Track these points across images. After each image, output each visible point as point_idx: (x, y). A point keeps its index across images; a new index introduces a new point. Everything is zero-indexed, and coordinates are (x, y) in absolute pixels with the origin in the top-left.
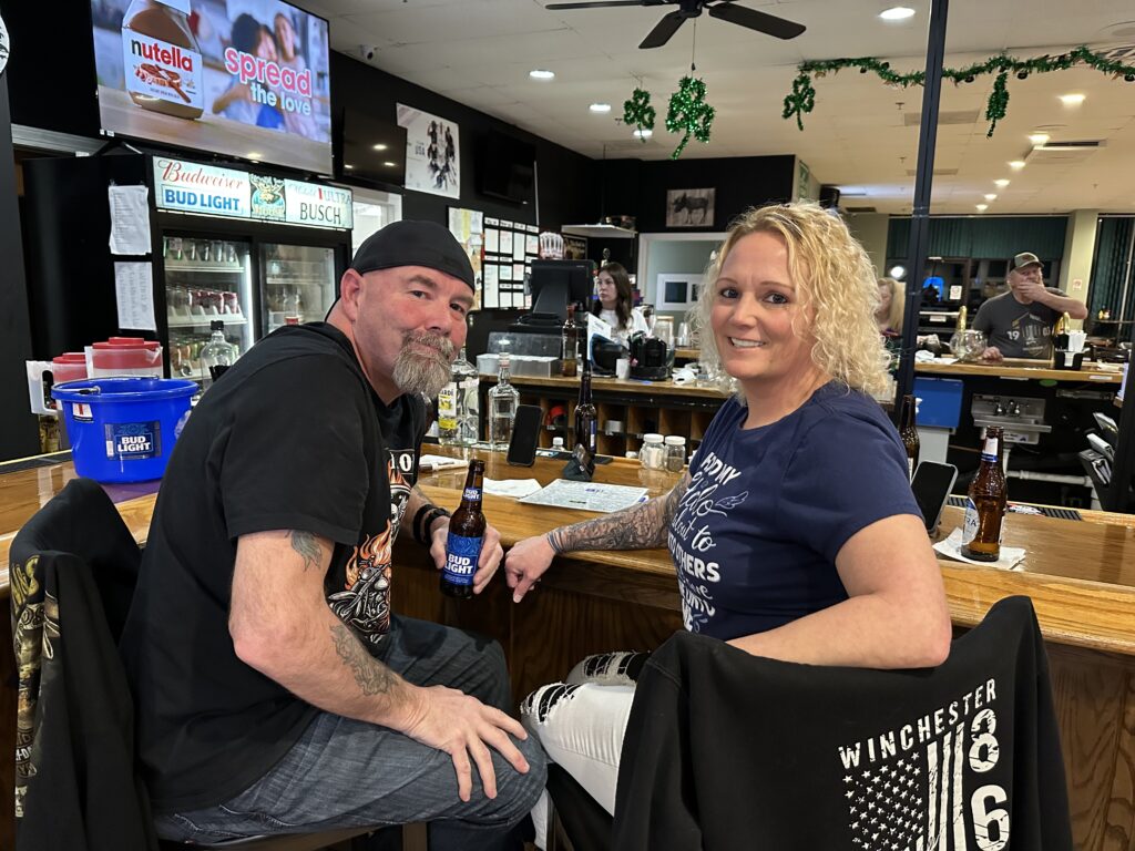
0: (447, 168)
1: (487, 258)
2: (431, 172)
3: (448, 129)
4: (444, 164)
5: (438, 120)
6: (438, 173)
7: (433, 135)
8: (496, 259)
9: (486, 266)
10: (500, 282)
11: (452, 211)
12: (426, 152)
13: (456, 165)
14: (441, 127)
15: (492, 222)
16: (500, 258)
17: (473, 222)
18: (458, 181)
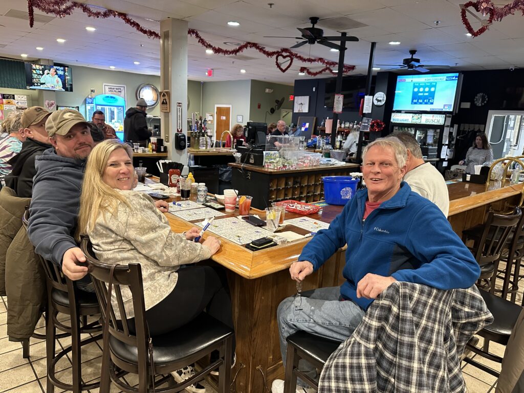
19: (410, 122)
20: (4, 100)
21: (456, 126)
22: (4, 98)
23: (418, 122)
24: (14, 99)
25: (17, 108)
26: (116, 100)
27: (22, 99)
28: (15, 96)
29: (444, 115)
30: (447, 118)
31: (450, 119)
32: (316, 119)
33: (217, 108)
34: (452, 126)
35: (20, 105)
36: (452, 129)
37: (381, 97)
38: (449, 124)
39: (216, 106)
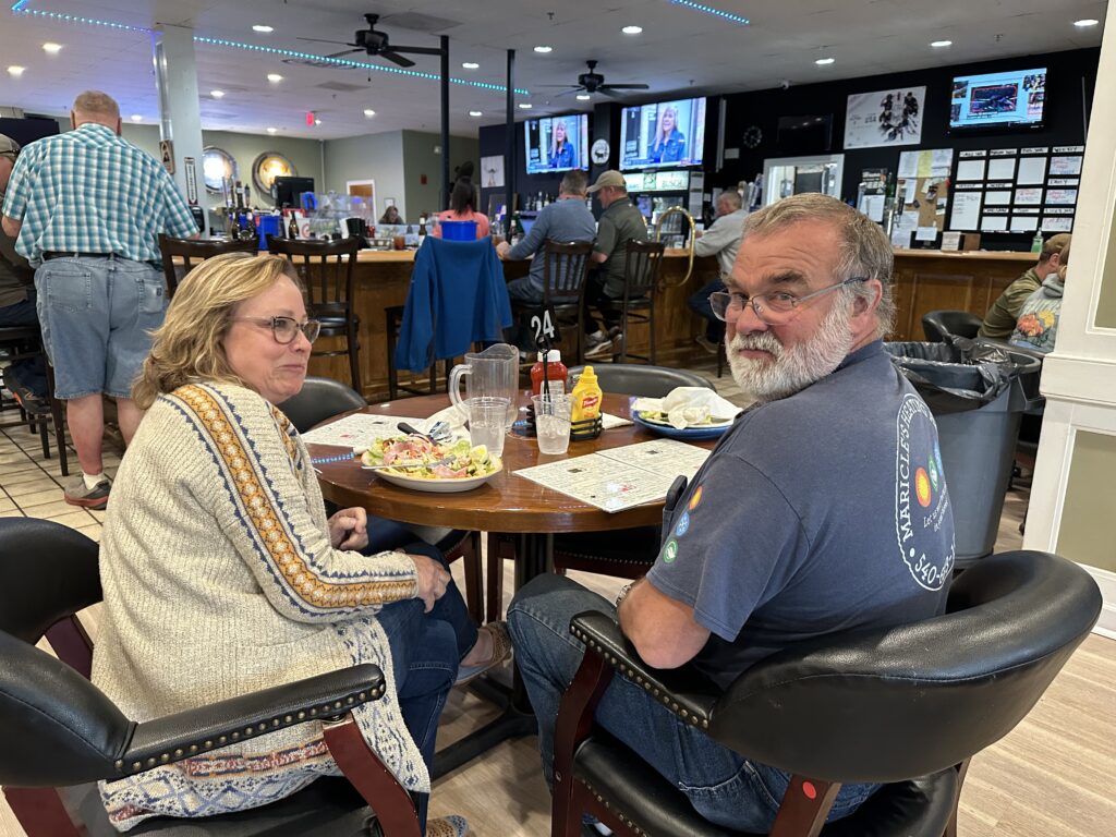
0: (905, 123)
1: (957, 186)
2: (882, 132)
3: (910, 94)
4: (901, 120)
5: (894, 92)
6: (892, 130)
7: (888, 105)
8: (980, 186)
9: (956, 194)
10: (983, 206)
11: (904, 155)
12: (878, 119)
13: (918, 120)
14: (899, 95)
15: (974, 153)
16: (986, 185)
17: (938, 160)
18: (919, 129)
19: (642, 188)
23: (649, 187)
29: (687, 173)
30: (693, 179)
31: (702, 179)
32: (519, 197)
33: (352, 188)
34: (707, 190)
36: (708, 195)
37: (602, 148)
38: (701, 186)
39: (349, 184)
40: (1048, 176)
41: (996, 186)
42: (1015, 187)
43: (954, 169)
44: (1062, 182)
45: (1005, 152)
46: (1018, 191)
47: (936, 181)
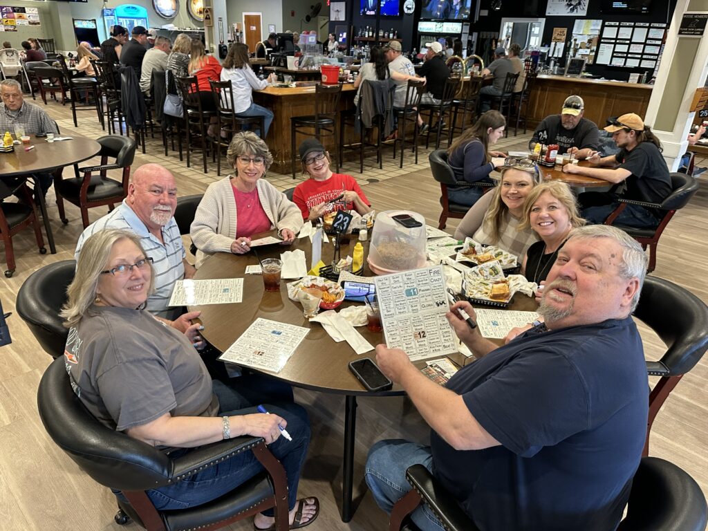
0: (579, 4)
1: (602, 41)
2: (567, 7)
4: (577, 2)
6: (572, 7)
8: (614, 41)
9: (602, 44)
10: (614, 52)
11: (577, 21)
12: (565, 0)
13: (586, 2)
15: (613, 23)
16: (616, 40)
17: (594, 25)
18: (586, 8)
19: (433, 31)
20: (15, 13)
21: (475, 34)
22: (14, 11)
23: (440, 31)
24: (25, 12)
25: (30, 23)
26: (138, 11)
27: (34, 12)
28: (26, 8)
29: (461, 24)
30: (464, 26)
31: (468, 27)
32: (354, 27)
33: (246, 16)
34: (471, 34)
35: (32, 19)
36: (470, 37)
37: (410, 5)
38: (468, 32)
39: (244, 14)
40: (647, 38)
41: (621, 41)
42: (631, 43)
43: (602, 31)
44: (654, 42)
45: (628, 24)
46: (632, 45)
47: (592, 37)
